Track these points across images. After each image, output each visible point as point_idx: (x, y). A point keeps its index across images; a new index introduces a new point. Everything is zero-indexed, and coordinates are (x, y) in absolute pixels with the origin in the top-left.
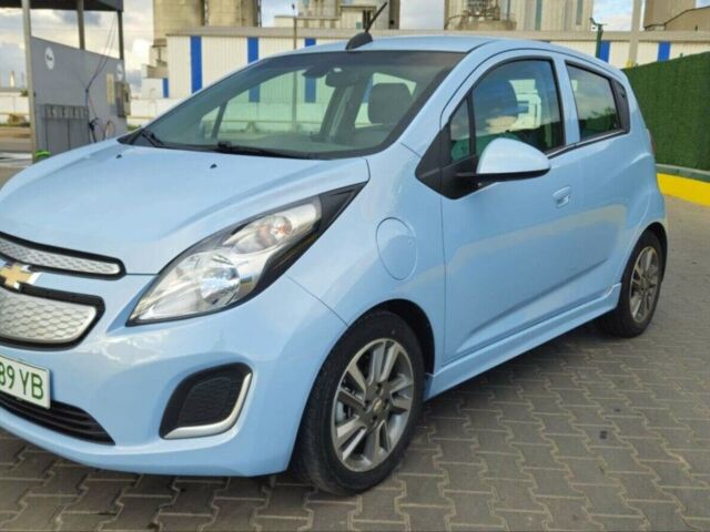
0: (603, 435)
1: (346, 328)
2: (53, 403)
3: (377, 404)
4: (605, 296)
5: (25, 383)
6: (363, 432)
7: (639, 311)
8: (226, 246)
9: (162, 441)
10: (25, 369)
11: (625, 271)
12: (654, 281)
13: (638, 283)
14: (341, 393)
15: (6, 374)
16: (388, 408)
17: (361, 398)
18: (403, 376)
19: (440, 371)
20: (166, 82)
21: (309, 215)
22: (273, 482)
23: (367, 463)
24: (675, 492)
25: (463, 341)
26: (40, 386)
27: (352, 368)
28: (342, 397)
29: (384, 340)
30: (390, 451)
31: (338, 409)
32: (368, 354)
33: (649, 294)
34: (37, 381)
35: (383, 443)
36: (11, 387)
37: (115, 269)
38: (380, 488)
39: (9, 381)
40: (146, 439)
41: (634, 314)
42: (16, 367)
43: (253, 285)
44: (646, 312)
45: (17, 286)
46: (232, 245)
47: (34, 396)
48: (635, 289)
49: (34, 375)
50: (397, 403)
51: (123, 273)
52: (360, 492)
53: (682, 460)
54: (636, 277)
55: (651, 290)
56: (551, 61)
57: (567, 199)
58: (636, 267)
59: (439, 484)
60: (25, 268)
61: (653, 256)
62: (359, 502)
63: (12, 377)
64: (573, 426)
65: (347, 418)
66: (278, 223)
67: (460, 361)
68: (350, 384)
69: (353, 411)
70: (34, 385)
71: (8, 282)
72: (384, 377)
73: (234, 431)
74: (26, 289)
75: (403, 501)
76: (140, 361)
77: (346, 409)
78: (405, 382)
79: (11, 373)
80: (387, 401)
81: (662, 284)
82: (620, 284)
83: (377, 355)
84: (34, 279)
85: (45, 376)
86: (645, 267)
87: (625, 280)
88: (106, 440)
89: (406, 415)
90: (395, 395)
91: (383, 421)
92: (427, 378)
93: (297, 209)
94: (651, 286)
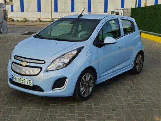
0: (128, 91)
1: (82, 71)
2: (33, 85)
3: (87, 85)
4: (131, 66)
5: (28, 82)
6: (85, 90)
7: (138, 69)
8: (62, 58)
9: (52, 91)
10: (28, 80)
11: (135, 60)
12: (142, 62)
13: (138, 63)
14: (81, 83)
15: (24, 81)
16: (89, 86)
17: (84, 83)
18: (91, 80)
19: (98, 80)
20: (12, 6)
21: (75, 52)
22: (70, 98)
23: (86, 95)
24: (139, 99)
25: (102, 74)
26: (31, 82)
27: (83, 78)
28: (82, 84)
29: (88, 74)
30: (90, 94)
31: (81, 85)
32: (86, 76)
33: (141, 65)
34: (30, 81)
35: (88, 92)
36: (25, 83)
37: (43, 62)
38: (88, 100)
39: (24, 82)
40: (50, 90)
41: (137, 69)
42: (26, 79)
43: (67, 64)
44: (140, 69)
45: (25, 65)
46: (63, 58)
47: (29, 84)
48: (137, 64)
49: (29, 81)
50: (91, 85)
51: (45, 63)
52: (85, 100)
53: (142, 95)
54: (137, 61)
55: (141, 64)
56: (118, 19)
57: (121, 47)
58: (137, 59)
59: (98, 99)
60: (26, 62)
61: (141, 57)
62: (85, 102)
63: (25, 81)
64: (123, 90)
65: (82, 87)
66: (70, 54)
67: (102, 78)
68: (83, 81)
69: (83, 86)
70: (29, 82)
71: (23, 65)
72: (88, 80)
73: (65, 88)
74: (26, 66)
75: (92, 102)
76: (46, 78)
77: (82, 85)
78: (92, 81)
79: (25, 80)
80: (89, 84)
81: (144, 63)
82: (134, 63)
83: (87, 76)
84: (28, 64)
85: (32, 81)
86: (139, 59)
87: (135, 62)
88: (43, 91)
89: (92, 87)
90: (90, 83)
91: (88, 88)
92: (95, 81)
93: (73, 51)
94: (141, 63)
